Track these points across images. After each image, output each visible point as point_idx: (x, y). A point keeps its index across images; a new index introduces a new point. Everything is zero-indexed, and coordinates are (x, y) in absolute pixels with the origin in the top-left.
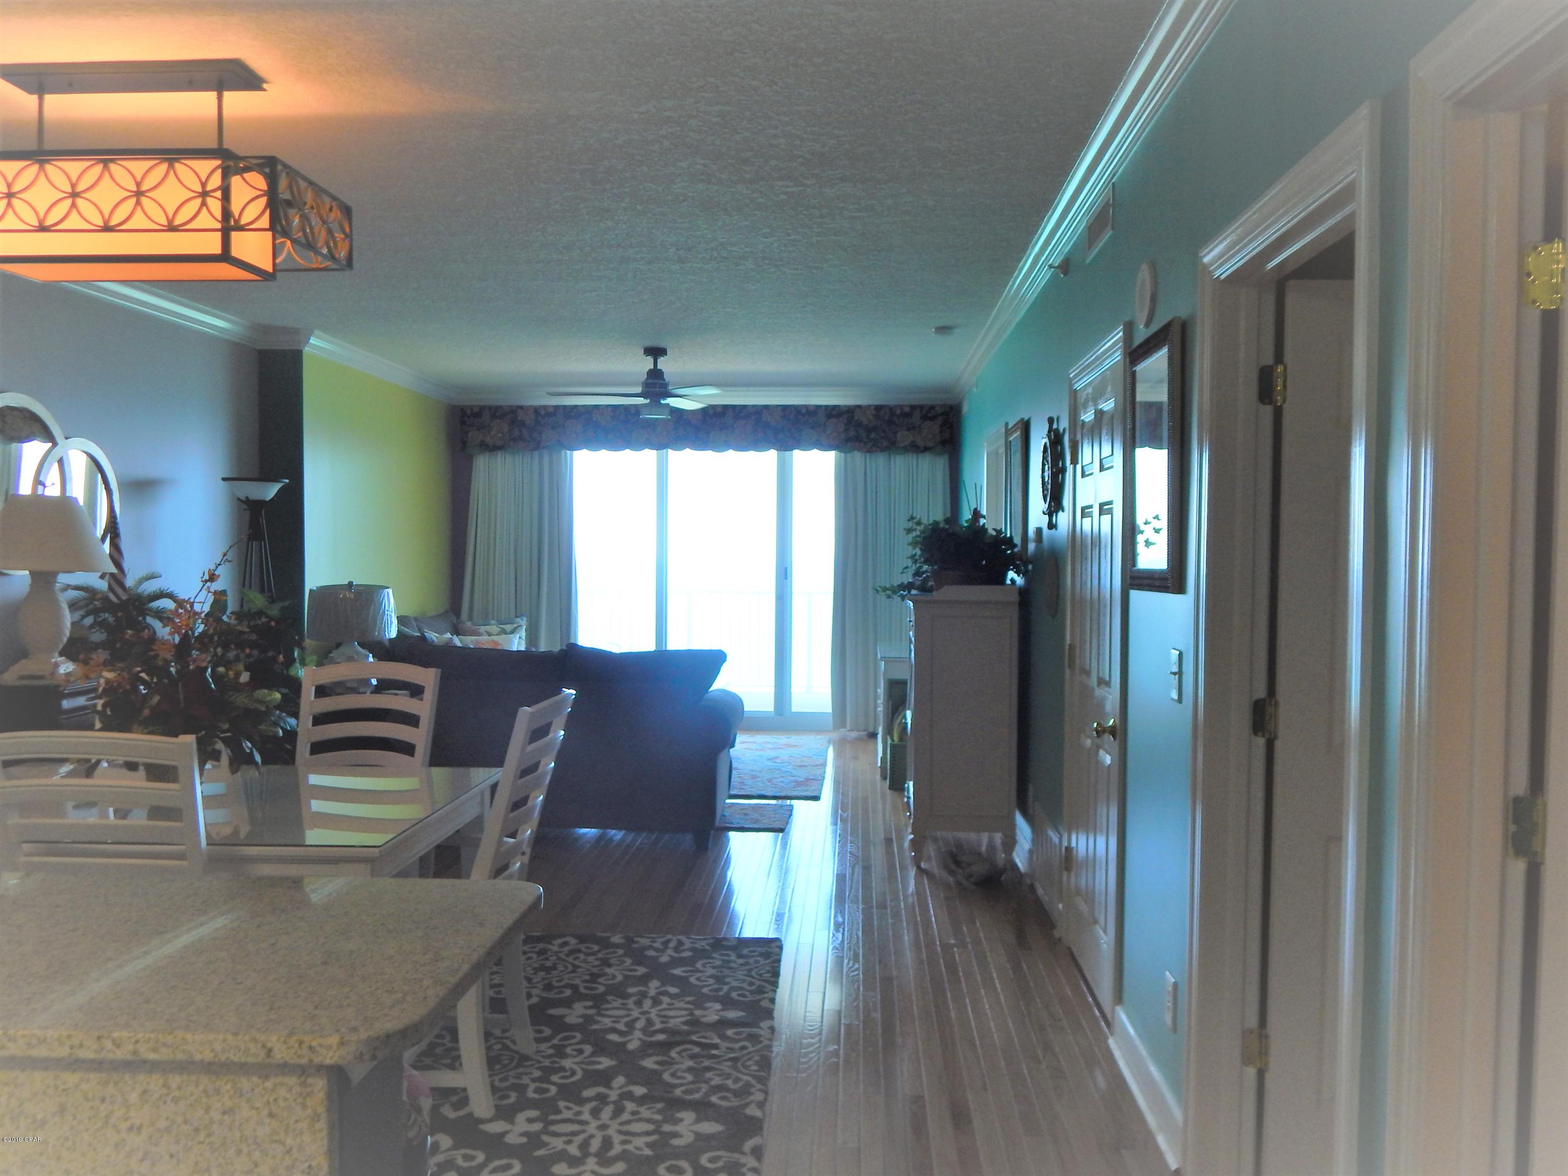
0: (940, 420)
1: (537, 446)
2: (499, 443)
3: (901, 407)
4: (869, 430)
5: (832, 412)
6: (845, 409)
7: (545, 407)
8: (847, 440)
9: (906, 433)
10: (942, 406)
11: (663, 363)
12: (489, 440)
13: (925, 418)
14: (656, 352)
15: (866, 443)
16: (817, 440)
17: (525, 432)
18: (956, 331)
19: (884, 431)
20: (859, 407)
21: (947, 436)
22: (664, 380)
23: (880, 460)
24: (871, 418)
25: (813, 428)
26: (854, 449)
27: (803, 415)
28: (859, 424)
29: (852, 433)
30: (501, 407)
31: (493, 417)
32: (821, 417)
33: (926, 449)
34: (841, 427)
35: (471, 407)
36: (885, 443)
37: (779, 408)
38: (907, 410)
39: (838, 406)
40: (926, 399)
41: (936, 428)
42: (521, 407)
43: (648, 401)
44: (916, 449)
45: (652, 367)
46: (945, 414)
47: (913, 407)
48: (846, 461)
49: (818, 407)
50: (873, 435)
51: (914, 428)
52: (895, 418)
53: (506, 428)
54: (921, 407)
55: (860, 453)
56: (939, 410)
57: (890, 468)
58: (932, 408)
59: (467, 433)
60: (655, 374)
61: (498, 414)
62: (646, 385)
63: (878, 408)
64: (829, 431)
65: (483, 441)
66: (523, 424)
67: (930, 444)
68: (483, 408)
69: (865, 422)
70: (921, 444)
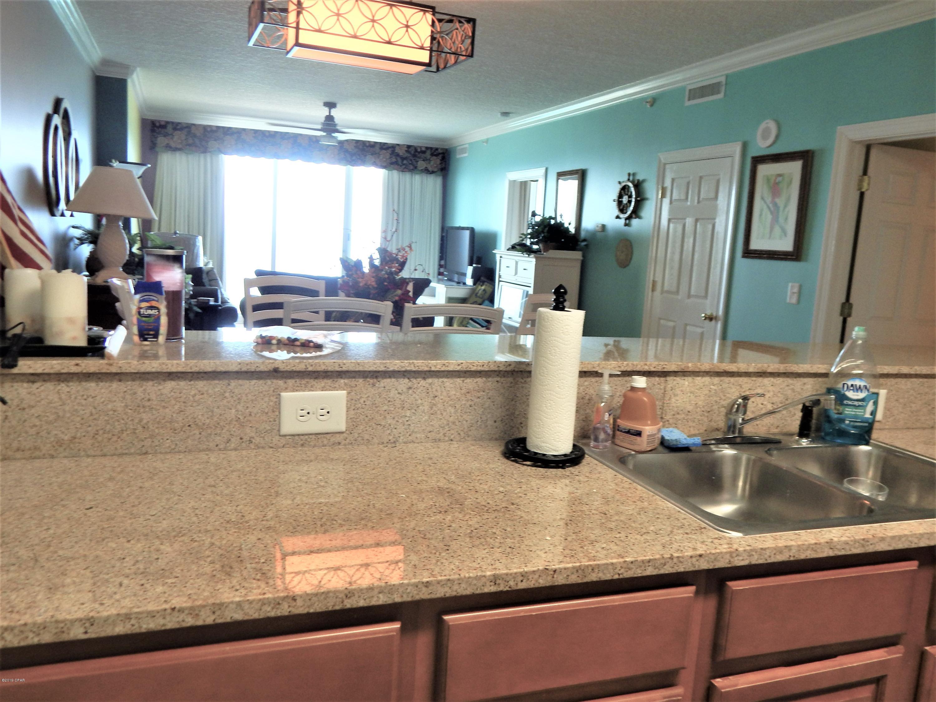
0: (441, 156)
1: (205, 151)
2: (179, 146)
3: (421, 147)
4: (403, 159)
5: (383, 146)
6: (390, 146)
7: (210, 126)
8: (392, 163)
9: (423, 162)
10: (442, 149)
11: (334, 112)
12: (173, 145)
13: (432, 155)
14: (331, 105)
15: (401, 166)
16: (375, 162)
17: (197, 141)
18: (511, 115)
19: (411, 160)
20: (398, 145)
21: (443, 165)
22: (334, 122)
23: (407, 177)
24: (404, 152)
25: (372, 154)
26: (394, 169)
27: (367, 147)
28: (398, 155)
29: (394, 160)
30: (180, 123)
31: (175, 129)
32: (377, 148)
33: (433, 172)
34: (388, 156)
35: (159, 121)
36: (412, 167)
37: (354, 142)
38: (424, 149)
39: (387, 143)
40: (434, 145)
41: (438, 161)
42: (194, 125)
43: (324, 134)
44: (427, 171)
45: (328, 114)
46: (443, 153)
47: (427, 148)
48: (388, 175)
49: (376, 143)
50: (405, 162)
51: (427, 160)
52: (417, 153)
53: (183, 137)
54: (431, 148)
55: (396, 171)
56: (440, 151)
57: (412, 181)
58: (437, 149)
59: (156, 138)
60: (330, 118)
61: (178, 127)
62: (324, 124)
63: (409, 147)
64: (381, 157)
65: (168, 144)
66: (195, 136)
67: (435, 170)
68: (167, 123)
69: (401, 154)
70: (430, 169)
